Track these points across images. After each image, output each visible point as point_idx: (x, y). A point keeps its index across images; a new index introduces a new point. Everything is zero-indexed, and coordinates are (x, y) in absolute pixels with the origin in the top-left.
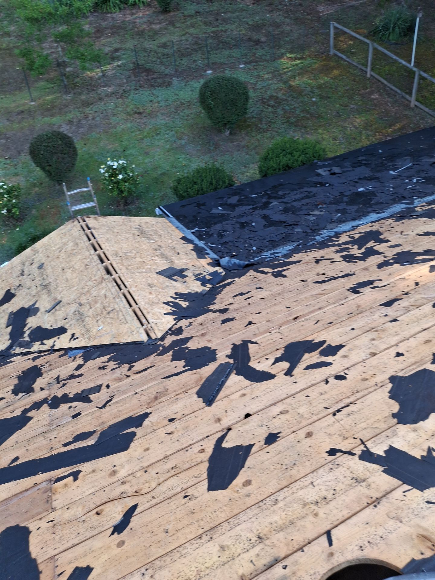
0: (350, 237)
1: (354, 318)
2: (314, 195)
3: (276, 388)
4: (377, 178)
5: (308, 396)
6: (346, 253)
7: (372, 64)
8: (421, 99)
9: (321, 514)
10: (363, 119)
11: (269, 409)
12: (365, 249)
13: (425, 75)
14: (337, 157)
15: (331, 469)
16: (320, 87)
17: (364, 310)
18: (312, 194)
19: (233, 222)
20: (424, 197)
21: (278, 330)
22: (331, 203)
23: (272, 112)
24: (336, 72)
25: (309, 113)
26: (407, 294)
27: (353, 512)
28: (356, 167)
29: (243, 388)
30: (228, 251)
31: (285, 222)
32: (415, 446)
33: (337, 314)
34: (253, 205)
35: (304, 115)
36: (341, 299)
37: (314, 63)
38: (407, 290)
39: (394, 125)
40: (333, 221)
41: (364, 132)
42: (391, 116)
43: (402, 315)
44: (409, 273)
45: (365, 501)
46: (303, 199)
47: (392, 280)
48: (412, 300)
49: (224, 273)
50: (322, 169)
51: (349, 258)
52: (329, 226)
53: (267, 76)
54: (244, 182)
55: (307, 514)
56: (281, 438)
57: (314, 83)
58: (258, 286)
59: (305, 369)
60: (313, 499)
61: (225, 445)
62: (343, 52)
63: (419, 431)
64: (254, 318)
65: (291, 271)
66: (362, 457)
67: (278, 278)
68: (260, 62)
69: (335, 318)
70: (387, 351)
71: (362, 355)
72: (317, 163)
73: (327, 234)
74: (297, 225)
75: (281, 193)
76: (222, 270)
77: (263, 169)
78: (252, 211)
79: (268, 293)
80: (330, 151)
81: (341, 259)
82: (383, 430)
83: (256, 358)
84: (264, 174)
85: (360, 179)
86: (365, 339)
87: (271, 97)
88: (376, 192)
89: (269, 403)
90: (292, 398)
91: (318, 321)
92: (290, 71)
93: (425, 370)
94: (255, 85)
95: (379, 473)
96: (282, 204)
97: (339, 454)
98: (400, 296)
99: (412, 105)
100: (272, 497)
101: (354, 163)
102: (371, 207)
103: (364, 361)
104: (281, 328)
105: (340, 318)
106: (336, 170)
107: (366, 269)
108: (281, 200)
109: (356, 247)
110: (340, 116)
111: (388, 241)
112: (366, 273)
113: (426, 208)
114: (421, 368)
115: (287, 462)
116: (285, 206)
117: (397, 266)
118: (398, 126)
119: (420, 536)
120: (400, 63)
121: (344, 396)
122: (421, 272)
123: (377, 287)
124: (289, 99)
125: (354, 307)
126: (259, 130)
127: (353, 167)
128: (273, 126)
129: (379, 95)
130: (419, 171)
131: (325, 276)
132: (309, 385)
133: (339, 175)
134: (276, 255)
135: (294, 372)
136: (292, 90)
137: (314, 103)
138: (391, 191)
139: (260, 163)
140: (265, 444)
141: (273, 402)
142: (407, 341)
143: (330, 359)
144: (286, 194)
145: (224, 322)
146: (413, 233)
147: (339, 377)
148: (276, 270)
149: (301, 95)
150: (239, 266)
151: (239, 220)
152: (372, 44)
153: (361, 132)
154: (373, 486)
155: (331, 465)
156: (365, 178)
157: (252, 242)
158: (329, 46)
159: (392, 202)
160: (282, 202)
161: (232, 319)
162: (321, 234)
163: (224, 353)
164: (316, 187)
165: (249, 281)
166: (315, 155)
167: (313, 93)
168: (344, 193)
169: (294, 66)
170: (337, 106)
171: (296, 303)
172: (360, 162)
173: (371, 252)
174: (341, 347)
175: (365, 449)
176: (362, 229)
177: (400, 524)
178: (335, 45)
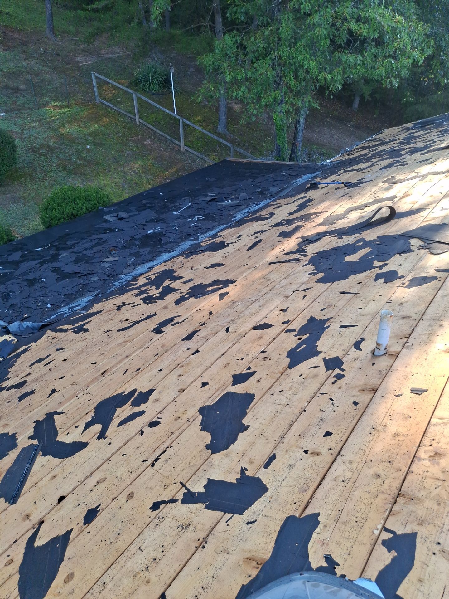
0: (147, 279)
1: (160, 359)
2: (106, 242)
3: (90, 457)
4: (163, 220)
5: (124, 455)
6: (146, 295)
7: (139, 112)
8: (189, 144)
9: (153, 579)
10: (141, 164)
11: (84, 483)
12: (162, 288)
13: (188, 122)
14: (121, 202)
15: (157, 525)
16: (92, 134)
17: (168, 348)
18: (102, 240)
19: (19, 281)
20: (206, 232)
21: (85, 391)
22: (123, 248)
23: (46, 161)
24: (106, 120)
25: (85, 160)
26: (204, 324)
27: (184, 563)
28: (141, 211)
29: (52, 469)
30: (18, 314)
31: (79, 273)
32: (229, 472)
33: (145, 358)
34: (40, 259)
35: (81, 162)
36: (146, 342)
37: (82, 111)
38: (203, 321)
39: (170, 168)
40: (128, 265)
41: (144, 176)
42: (166, 160)
43: (202, 345)
44: (203, 304)
45: (194, 545)
46: (94, 246)
47: (190, 314)
48: (209, 329)
49: (16, 340)
50: (109, 215)
51: (149, 300)
52: (125, 271)
53: (33, 124)
54: (26, 235)
55: (138, 586)
56: (101, 510)
57: (86, 131)
58: (58, 347)
59: (118, 426)
60: (142, 565)
61: (38, 543)
62: (110, 101)
63: (231, 455)
64: (57, 385)
65: (93, 323)
66: (184, 502)
67: (80, 334)
68: (22, 110)
69: (143, 362)
70: (194, 383)
71: (173, 395)
72: (102, 209)
73: (125, 279)
74: (93, 274)
75: (69, 243)
76: (13, 338)
77: (46, 220)
78: (40, 265)
79: (70, 352)
80: (115, 197)
81: (142, 302)
82: (200, 465)
83: (64, 430)
84: (48, 224)
85: (147, 222)
86: (173, 376)
87: (42, 145)
88: (164, 233)
89: (84, 477)
90: (108, 462)
91: (127, 370)
92: (58, 119)
93: (228, 393)
94: (22, 133)
95: (202, 512)
96: (72, 254)
97: (162, 506)
98: (198, 327)
99: (183, 150)
100: (99, 583)
101: (139, 207)
102: (162, 247)
103: (174, 400)
104: (89, 389)
105: (147, 361)
106: (123, 215)
107: (165, 307)
108: (70, 251)
109: (154, 287)
110: (118, 162)
111: (182, 277)
112: (166, 311)
113: (209, 242)
114: (225, 392)
115: (111, 536)
116: (76, 256)
117: (192, 299)
118: (174, 169)
119: (246, 560)
120: (164, 112)
121: (160, 442)
122: (212, 301)
123: (178, 323)
124: (62, 147)
125: (159, 347)
126: (33, 180)
127: (138, 211)
128: (49, 175)
129: (151, 141)
130: (198, 209)
131: (128, 322)
132: (124, 442)
133: (127, 220)
134: (75, 309)
135: (108, 433)
136: (63, 138)
137: (89, 151)
138: (177, 231)
139: (41, 214)
140: (84, 525)
141: (88, 474)
142: (209, 369)
143: (142, 407)
144: (75, 243)
145: (21, 398)
146: (201, 267)
147: (153, 424)
148: (76, 325)
149: (74, 142)
150: (33, 328)
151: (25, 277)
152: (135, 94)
153: (141, 177)
154: (198, 527)
155: (156, 521)
156: (152, 221)
157: (45, 299)
158: (95, 95)
159: (180, 240)
160: (73, 252)
161: (32, 392)
162: (120, 280)
163: (26, 434)
164: (106, 233)
165: (47, 344)
166: (100, 202)
167: (87, 140)
168: (135, 237)
169: (61, 114)
170: (113, 152)
171: (102, 357)
172: (144, 205)
173: (169, 290)
174: (151, 391)
175: (186, 491)
176: (157, 269)
177: (227, 556)
178: (100, 95)
